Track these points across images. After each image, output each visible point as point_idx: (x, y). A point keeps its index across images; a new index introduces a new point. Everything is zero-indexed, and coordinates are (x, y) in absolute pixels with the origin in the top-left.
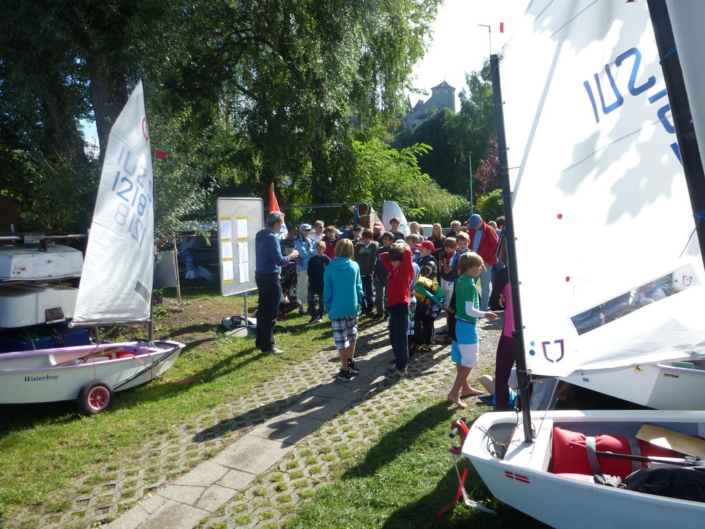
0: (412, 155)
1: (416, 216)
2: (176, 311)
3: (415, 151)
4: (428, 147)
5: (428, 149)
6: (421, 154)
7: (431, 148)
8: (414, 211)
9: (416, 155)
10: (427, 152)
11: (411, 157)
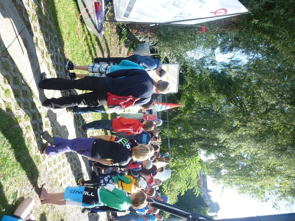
0: (193, 186)
1: (163, 188)
2: (120, 51)
3: (195, 188)
4: (198, 195)
5: (196, 194)
6: (194, 191)
7: (197, 196)
8: (165, 187)
9: (194, 188)
10: (195, 194)
11: (192, 186)
